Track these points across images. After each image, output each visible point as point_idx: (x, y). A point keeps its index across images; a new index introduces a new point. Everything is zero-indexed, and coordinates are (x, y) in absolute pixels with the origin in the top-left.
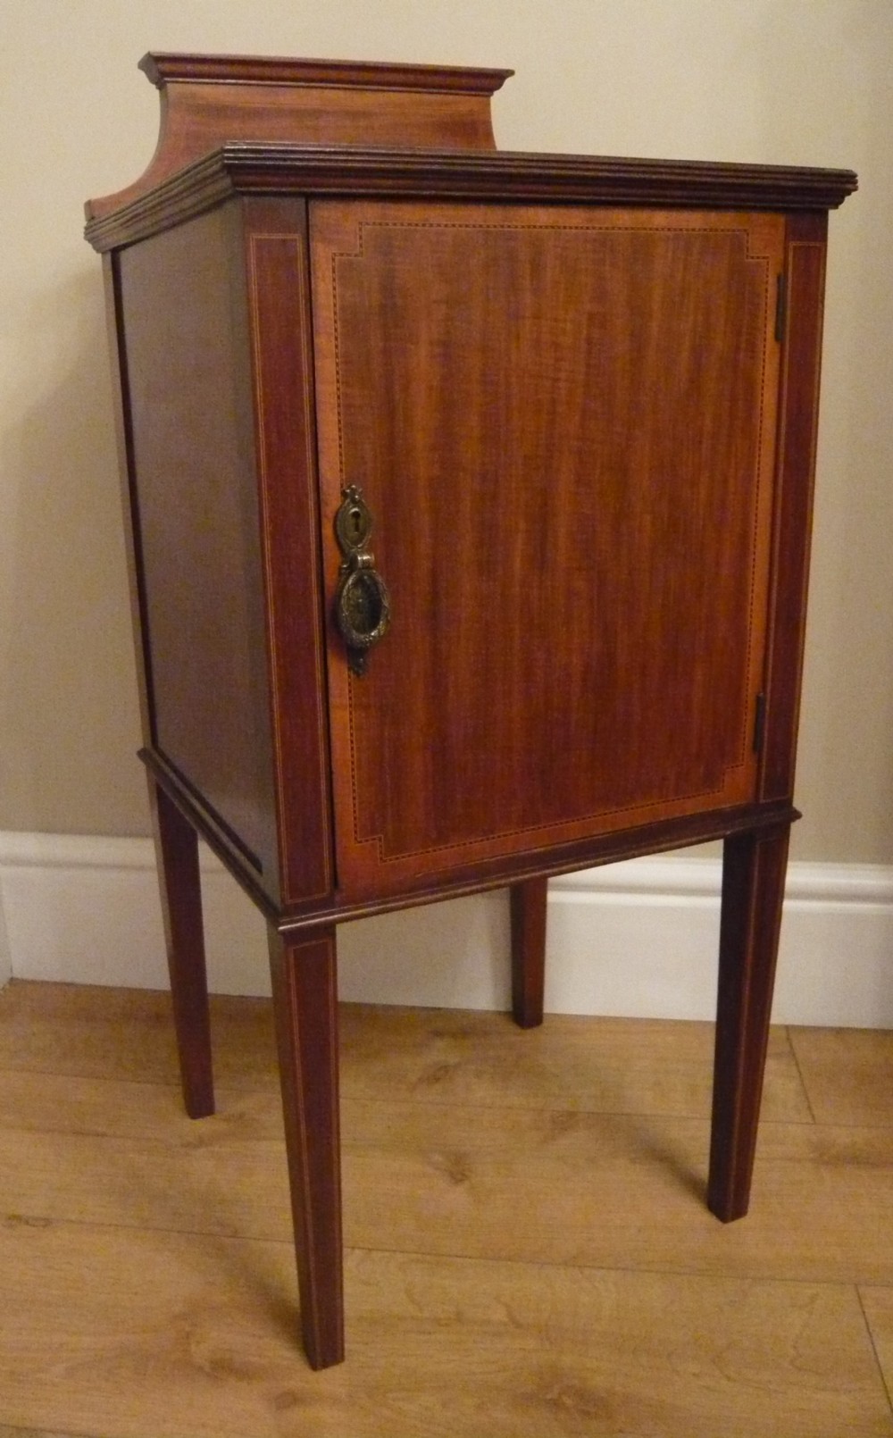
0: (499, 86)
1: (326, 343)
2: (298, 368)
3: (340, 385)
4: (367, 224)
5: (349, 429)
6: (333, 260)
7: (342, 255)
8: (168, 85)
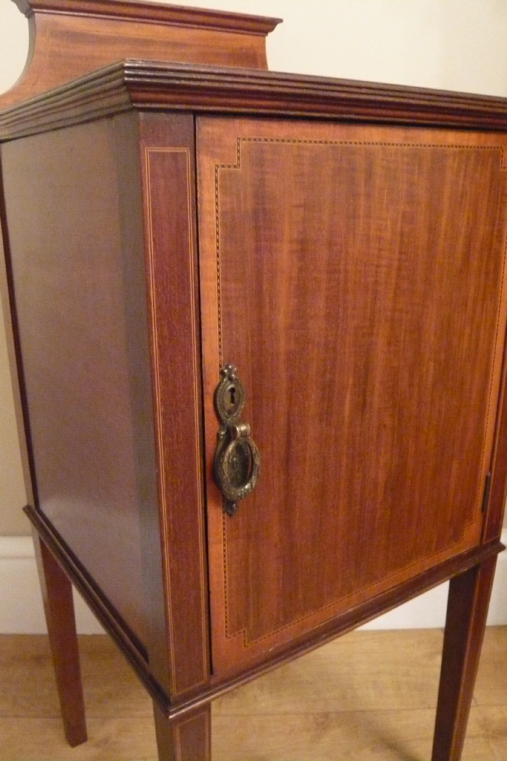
0: (272, 30)
1: (209, 245)
2: (186, 267)
3: (220, 281)
4: (244, 139)
5: (227, 317)
6: (216, 171)
7: (223, 166)
8: (36, 14)
